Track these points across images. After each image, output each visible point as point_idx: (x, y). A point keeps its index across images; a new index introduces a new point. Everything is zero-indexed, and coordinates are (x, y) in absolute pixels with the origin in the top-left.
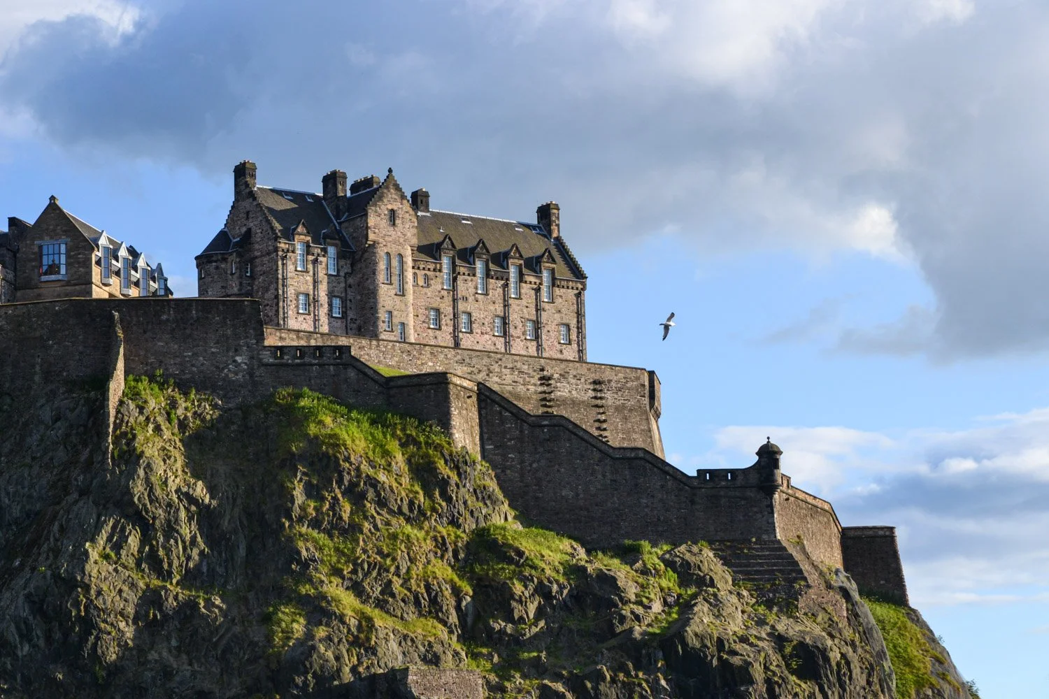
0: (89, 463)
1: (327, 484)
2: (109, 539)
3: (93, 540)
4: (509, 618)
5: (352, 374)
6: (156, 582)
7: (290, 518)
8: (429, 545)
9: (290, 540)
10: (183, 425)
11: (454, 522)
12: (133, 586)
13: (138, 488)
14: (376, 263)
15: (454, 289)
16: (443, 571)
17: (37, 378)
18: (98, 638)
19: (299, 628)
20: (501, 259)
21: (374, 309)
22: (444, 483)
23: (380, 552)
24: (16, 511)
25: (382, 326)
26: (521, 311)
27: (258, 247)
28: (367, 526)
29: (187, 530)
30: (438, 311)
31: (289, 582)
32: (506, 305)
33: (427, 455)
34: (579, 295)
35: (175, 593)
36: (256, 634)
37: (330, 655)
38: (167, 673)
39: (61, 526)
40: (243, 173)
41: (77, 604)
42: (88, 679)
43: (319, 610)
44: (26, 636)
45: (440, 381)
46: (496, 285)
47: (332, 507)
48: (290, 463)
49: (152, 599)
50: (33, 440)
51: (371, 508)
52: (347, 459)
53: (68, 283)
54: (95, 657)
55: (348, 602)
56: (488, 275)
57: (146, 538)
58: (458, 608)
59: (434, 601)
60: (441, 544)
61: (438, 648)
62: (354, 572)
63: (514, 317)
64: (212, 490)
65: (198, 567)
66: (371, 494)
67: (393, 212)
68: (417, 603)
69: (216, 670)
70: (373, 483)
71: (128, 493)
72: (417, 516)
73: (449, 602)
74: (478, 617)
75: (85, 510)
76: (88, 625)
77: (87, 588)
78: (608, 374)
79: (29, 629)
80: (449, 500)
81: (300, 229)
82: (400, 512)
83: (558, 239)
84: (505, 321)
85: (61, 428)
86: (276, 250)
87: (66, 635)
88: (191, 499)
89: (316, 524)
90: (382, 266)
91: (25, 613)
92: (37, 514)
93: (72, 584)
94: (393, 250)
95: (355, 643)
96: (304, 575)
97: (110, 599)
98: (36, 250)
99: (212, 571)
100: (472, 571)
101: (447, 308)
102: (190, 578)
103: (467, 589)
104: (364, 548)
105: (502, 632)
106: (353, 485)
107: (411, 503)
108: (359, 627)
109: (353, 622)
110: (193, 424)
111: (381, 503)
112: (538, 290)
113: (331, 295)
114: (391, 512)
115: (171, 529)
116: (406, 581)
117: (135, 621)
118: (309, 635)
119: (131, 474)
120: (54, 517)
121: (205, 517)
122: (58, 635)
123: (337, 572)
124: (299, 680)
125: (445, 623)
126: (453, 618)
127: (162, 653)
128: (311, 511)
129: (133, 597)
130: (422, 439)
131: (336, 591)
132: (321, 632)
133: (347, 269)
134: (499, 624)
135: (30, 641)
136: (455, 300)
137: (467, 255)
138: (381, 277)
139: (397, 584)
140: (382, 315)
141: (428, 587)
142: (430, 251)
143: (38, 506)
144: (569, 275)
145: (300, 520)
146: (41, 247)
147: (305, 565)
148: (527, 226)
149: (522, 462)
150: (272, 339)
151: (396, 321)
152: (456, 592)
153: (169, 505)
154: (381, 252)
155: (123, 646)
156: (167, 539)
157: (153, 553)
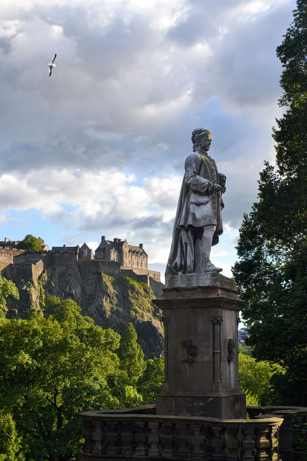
0: (100, 287)
1: (133, 292)
2: (105, 299)
3: (103, 299)
4: (159, 313)
5: (133, 274)
6: (112, 306)
7: (129, 297)
8: (147, 302)
9: (130, 300)
10: (110, 281)
11: (150, 298)
12: (109, 306)
13: (109, 291)
14: (123, 254)
15: (132, 258)
16: (149, 305)
17: (87, 272)
18: (106, 314)
19: (134, 314)
20: (138, 253)
21: (123, 261)
22: (148, 292)
23: (142, 302)
24: (89, 294)
25: (124, 264)
26: (140, 261)
27: (106, 250)
28: (140, 298)
29: (115, 298)
30: (130, 261)
31: (131, 307)
32: (138, 260)
33: (145, 288)
34: (147, 259)
35: (115, 308)
36: (128, 314)
37: (139, 318)
38: (115, 320)
39: (97, 297)
40: (103, 238)
41: (103, 309)
42: (104, 320)
43: (136, 312)
44: (95, 313)
45: (146, 276)
46: (137, 257)
47: (134, 295)
48: (128, 288)
49: (112, 308)
50: (89, 282)
51: (140, 296)
52: (136, 288)
53: (87, 256)
54: (106, 317)
55: (140, 311)
56: (136, 255)
57: (110, 299)
58: (152, 311)
59: (149, 310)
60: (149, 301)
61: (151, 317)
62: (139, 305)
63: (139, 262)
64: (117, 291)
65: (117, 303)
66: (139, 294)
67: (126, 246)
68: (147, 310)
69: (123, 320)
70: (139, 292)
71: (107, 292)
72: (145, 297)
73: (151, 310)
74: (154, 313)
75: (101, 294)
76: (105, 312)
77: (104, 307)
78: (156, 273)
79: (96, 312)
80: (149, 295)
81: (113, 248)
82: (143, 296)
83: (143, 249)
84: (138, 263)
85: (93, 281)
86: (110, 251)
87: (101, 313)
88: (115, 293)
89: (133, 298)
90: (124, 254)
91: (95, 310)
92: (92, 294)
93: (102, 306)
94: (126, 252)
95: (142, 316)
96: (132, 306)
97: (107, 309)
98: (82, 250)
99: (119, 304)
100: (153, 306)
101: (131, 261)
102: (116, 305)
103: (153, 309)
104: (140, 301)
105: (158, 315)
106: (137, 292)
107: (144, 295)
108: (142, 314)
109: (141, 313)
110: (112, 281)
111: (141, 295)
112: (142, 258)
113: (117, 258)
114: (142, 296)
115: (113, 298)
116: (146, 307)
117: (110, 312)
118: (136, 315)
119: (107, 289)
120: (96, 295)
121: (117, 296)
122: (100, 314)
123: (137, 305)
124: (135, 322)
125: (151, 313)
126: (152, 313)
127: (114, 317)
128: (132, 296)
129: (109, 308)
130: (144, 285)
131: (137, 308)
132: (137, 315)
133: (119, 254)
134: (158, 314)
135: (96, 314)
136: (132, 260)
137: (133, 252)
138: (124, 256)
139: (144, 307)
140: (124, 262)
141: (148, 308)
142: (129, 251)
143: (92, 293)
144: (146, 256)
145: (131, 297)
146: (83, 250)
147: (133, 304)
148: (138, 247)
149: (155, 289)
150: (122, 268)
151: (126, 263)
152: (152, 309)
153: (113, 294)
154: (124, 252)
155: (109, 316)
156: (113, 299)
157: (111, 301)
